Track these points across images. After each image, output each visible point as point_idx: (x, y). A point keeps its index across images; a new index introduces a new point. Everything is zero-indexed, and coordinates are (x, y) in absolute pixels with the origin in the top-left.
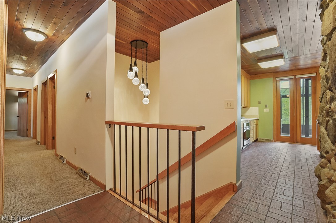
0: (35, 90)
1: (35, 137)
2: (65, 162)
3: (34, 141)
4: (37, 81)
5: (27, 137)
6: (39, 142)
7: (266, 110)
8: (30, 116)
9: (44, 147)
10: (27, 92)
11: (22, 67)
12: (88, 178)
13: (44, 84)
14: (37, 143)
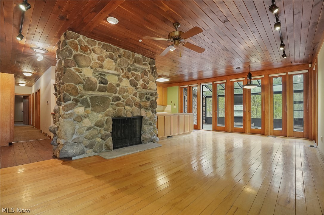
0: (33, 95)
1: (33, 125)
2: (42, 133)
3: (33, 126)
4: (33, 91)
5: (29, 125)
6: (34, 126)
7: (175, 107)
8: (31, 112)
9: (36, 128)
10: (28, 96)
11: (24, 82)
12: (47, 136)
13: (36, 93)
14: (33, 127)
